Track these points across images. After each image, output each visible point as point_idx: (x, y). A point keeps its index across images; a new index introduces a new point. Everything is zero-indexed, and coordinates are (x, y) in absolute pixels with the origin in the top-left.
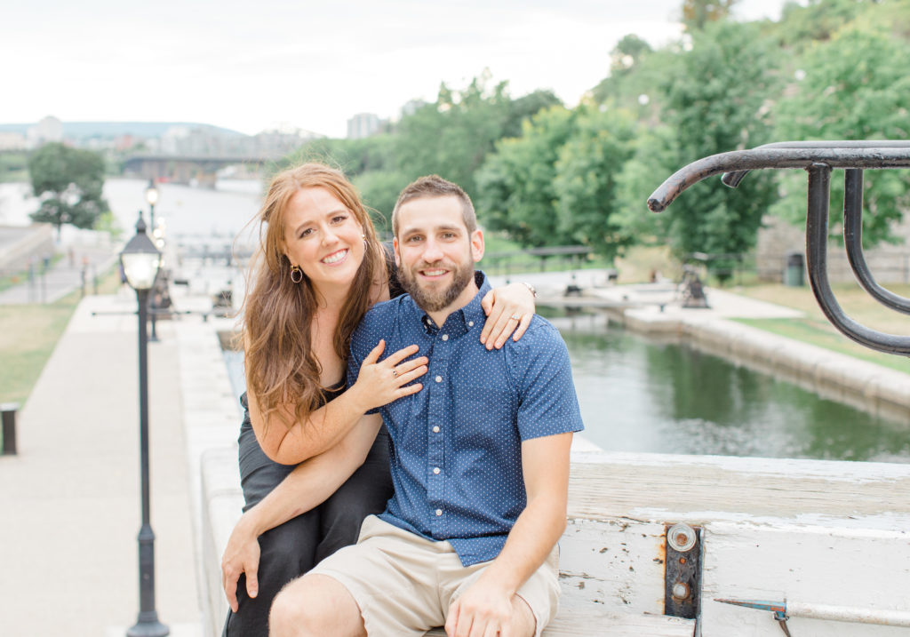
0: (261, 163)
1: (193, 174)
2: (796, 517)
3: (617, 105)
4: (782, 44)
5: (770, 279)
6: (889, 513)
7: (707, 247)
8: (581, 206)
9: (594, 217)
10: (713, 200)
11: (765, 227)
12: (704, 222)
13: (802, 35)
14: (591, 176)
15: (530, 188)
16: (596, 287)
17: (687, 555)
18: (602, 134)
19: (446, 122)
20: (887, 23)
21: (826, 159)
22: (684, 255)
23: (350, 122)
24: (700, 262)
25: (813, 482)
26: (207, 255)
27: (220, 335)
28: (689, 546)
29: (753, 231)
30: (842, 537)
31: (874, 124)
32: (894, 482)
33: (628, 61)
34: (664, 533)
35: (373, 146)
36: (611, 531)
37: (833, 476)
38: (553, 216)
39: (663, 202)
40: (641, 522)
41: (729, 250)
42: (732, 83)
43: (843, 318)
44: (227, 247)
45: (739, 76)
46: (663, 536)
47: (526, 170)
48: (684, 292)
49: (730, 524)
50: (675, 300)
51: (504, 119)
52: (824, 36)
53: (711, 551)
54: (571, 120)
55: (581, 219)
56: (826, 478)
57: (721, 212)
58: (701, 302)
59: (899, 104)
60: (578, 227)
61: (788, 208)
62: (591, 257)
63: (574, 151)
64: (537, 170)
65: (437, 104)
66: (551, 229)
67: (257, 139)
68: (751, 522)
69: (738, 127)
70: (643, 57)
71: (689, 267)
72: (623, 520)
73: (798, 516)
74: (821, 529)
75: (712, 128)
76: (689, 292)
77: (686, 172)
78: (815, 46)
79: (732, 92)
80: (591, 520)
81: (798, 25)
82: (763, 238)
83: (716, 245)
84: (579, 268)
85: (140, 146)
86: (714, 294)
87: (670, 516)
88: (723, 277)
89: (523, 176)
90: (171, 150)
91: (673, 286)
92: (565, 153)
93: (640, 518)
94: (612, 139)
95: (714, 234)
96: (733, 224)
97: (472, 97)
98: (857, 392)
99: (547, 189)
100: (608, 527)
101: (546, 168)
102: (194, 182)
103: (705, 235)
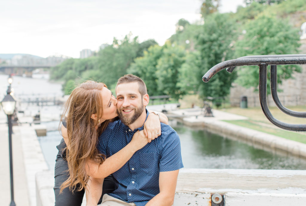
0: (48, 68)
1: (24, 72)
2: (257, 190)
3: (178, 44)
4: (237, 21)
5: (235, 106)
6: (290, 188)
7: (212, 95)
8: (166, 81)
9: (171, 85)
11: (233, 87)
12: (211, 86)
13: (244, 18)
14: (169, 70)
15: (148, 75)
16: (173, 110)
17: (219, 204)
18: (173, 55)
19: (116, 51)
20: (275, 13)
21: (265, 62)
22: (204, 98)
23: (81, 52)
24: (210, 100)
25: (262, 177)
26: (30, 102)
27: (36, 131)
28: (220, 201)
29: (228, 89)
30: (275, 197)
31: (271, 49)
32: (291, 177)
33: (182, 28)
34: (211, 197)
35: (89, 60)
36: (192, 197)
37: (269, 175)
38: (156, 85)
39: (208, 78)
40: (202, 193)
41: (220, 96)
42: (220, 35)
43: (273, 118)
44: (37, 99)
45: (223, 33)
46: (210, 198)
47: (146, 68)
48: (204, 111)
49: (234, 193)
50: (201, 114)
51: (137, 50)
52: (252, 18)
53: (227, 203)
54: (162, 50)
55: (166, 86)
56: (267, 176)
57: (217, 82)
58: (211, 115)
59: (280, 42)
60: (165, 89)
61: (241, 80)
62: (170, 99)
63: (163, 61)
64: (150, 68)
65: (112, 45)
66: (155, 89)
67: (47, 59)
68: (241, 192)
69: (222, 52)
70: (187, 26)
71: (206, 102)
72: (195, 193)
73: (258, 190)
74: (267, 194)
75: (213, 51)
76: (206, 111)
77: (216, 67)
78: (249, 22)
79: (220, 39)
80: (184, 193)
81: (243, 14)
82: (232, 91)
83: (215, 94)
84: (165, 103)
85: (4, 62)
86: (215, 112)
87: (213, 191)
88: (218, 106)
89: (145, 71)
90: (15, 64)
91: (200, 109)
92: (160, 62)
93: (202, 192)
94: (176, 57)
95: (215, 90)
96: (221, 86)
97: (126, 42)
98: (268, 146)
99: (154, 75)
100: (190, 195)
101: (153, 67)
102: (24, 75)
103: (211, 90)
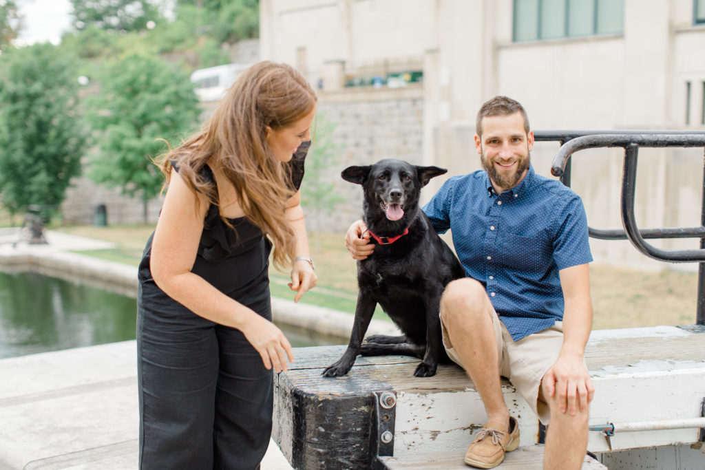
10: (36, 168)
12: (30, 183)
29: (63, 189)
42: (48, 86)
45: (53, 81)
57: (43, 177)
58: (41, 240)
69: (51, 117)
75: (34, 117)
76: (32, 233)
79: (48, 93)
86: (51, 234)
88: (45, 222)
96: (51, 185)
103: (31, 193)
